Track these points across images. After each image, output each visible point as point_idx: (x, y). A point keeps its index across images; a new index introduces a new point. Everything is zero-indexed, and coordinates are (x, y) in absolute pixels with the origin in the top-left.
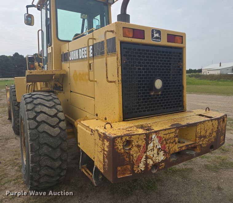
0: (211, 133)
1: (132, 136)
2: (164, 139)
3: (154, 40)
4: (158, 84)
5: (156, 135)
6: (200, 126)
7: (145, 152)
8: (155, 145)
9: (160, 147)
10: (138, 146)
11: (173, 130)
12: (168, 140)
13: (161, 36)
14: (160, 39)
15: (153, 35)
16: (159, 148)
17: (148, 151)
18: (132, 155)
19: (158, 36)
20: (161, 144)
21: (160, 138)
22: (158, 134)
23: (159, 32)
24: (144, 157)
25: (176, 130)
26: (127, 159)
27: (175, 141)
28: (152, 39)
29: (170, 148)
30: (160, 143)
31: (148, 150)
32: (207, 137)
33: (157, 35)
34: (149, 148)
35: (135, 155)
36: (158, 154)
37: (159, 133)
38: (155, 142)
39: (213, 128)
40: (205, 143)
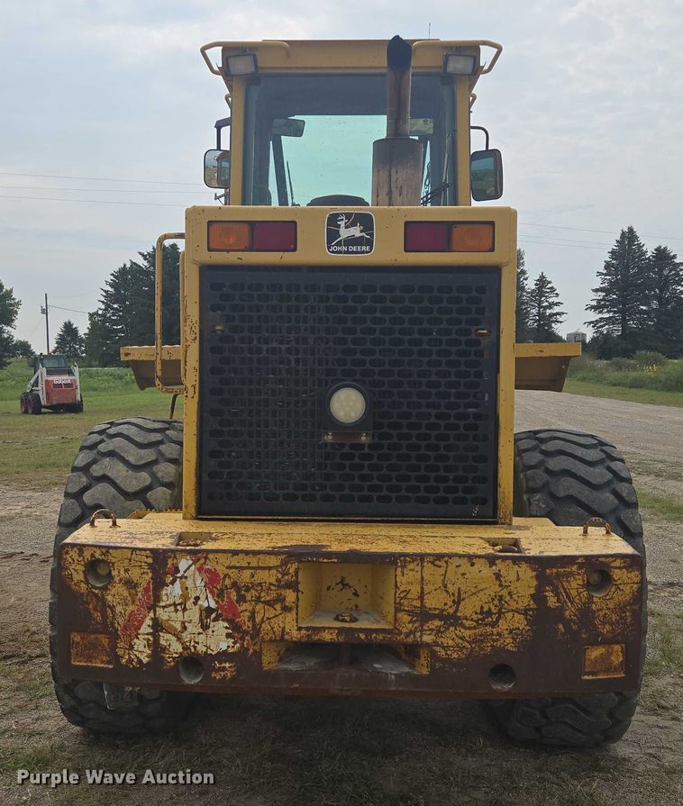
0: (489, 613)
1: (111, 551)
2: (227, 582)
3: (338, 248)
4: (348, 405)
5: (195, 562)
6: (419, 568)
7: (153, 607)
8: (193, 595)
9: (213, 605)
10: (131, 585)
11: (274, 561)
12: (248, 590)
13: (372, 235)
14: (370, 243)
16: (209, 607)
17: (164, 607)
18: (112, 608)
19: (358, 234)
20: (219, 595)
21: (212, 580)
22: (202, 561)
24: (148, 622)
25: (284, 563)
26: (98, 616)
27: (281, 599)
28: (329, 248)
29: (258, 620)
30: (212, 592)
31: (162, 604)
32: (467, 623)
33: (356, 231)
34: (164, 598)
35: (119, 609)
36: (205, 627)
37: (206, 558)
38: (189, 583)
39: (504, 592)
40: (451, 643)
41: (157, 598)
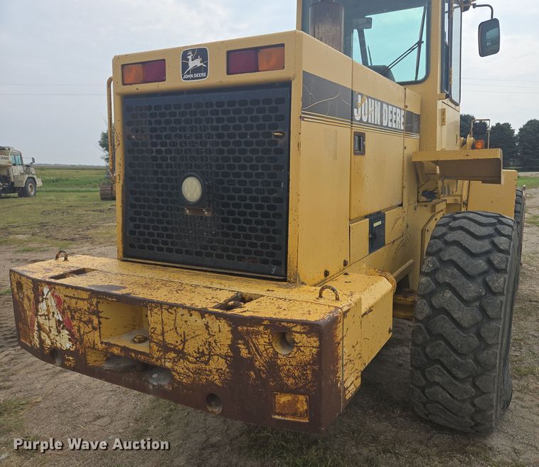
0: (203, 354)
1: (22, 277)
2: (66, 305)
3: (188, 76)
4: (192, 189)
5: (50, 290)
6: (160, 313)
7: (37, 315)
8: (52, 311)
9: (61, 319)
10: (29, 299)
11: (85, 295)
12: (75, 312)
13: (207, 64)
14: (206, 70)
15: (185, 66)
16: (59, 320)
17: (40, 316)
18: (26, 312)
19: (199, 64)
20: (63, 313)
21: (59, 303)
22: (53, 290)
23: (201, 52)
24: (36, 323)
25: (90, 298)
26: (23, 315)
27: (90, 321)
28: (183, 76)
29: (82, 332)
30: (59, 310)
31: (40, 314)
32: (191, 359)
33: (198, 63)
34: (40, 310)
36: (59, 332)
37: (55, 288)
38: (49, 302)
40: (182, 371)
41: (37, 311)
